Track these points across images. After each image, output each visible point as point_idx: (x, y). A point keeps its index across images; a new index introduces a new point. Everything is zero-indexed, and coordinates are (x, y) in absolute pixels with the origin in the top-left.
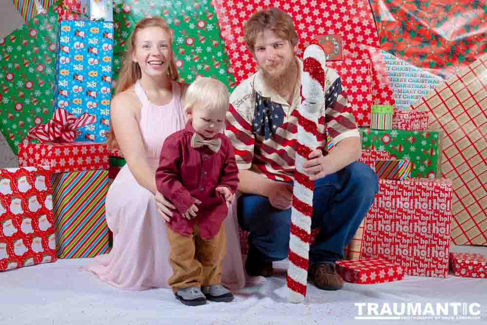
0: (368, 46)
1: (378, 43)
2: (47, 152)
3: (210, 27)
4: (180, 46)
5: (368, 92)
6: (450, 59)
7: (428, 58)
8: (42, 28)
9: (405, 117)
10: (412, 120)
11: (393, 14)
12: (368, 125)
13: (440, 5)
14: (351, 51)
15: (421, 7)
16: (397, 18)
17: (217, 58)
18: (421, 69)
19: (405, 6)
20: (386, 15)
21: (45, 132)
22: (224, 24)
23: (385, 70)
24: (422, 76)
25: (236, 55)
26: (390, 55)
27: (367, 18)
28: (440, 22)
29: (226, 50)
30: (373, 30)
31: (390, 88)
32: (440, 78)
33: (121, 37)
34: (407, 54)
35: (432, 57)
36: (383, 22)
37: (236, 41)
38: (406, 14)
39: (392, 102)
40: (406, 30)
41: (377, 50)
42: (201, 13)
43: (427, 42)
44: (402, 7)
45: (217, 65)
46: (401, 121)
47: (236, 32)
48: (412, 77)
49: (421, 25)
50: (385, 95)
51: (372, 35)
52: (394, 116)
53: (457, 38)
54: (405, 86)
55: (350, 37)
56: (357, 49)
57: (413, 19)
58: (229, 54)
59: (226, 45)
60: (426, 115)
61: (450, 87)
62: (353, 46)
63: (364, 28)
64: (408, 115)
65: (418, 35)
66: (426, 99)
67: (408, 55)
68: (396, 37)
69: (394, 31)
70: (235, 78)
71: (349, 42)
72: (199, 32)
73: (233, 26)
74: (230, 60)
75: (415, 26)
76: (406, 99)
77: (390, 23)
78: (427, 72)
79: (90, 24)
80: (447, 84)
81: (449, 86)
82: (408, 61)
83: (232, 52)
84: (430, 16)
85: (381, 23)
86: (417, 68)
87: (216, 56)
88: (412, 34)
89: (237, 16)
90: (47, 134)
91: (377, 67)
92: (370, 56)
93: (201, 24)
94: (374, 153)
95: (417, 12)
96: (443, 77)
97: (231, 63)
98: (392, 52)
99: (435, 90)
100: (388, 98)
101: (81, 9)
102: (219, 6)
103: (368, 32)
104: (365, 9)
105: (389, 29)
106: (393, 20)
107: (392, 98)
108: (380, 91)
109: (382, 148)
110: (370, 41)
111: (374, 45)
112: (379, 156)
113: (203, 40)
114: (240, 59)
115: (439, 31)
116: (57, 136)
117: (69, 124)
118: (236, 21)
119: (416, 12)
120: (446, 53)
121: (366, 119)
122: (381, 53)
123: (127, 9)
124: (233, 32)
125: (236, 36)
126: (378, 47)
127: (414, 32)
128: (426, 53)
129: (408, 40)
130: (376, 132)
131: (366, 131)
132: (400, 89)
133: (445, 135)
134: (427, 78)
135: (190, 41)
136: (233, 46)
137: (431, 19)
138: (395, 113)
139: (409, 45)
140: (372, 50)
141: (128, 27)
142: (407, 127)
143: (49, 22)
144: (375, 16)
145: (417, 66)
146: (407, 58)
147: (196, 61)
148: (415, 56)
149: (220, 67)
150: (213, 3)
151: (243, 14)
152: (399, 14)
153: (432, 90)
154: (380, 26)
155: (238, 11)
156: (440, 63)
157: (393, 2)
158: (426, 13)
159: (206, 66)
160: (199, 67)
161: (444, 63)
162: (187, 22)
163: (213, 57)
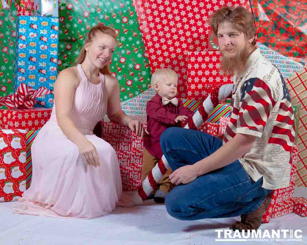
2: (12, 116)
3: (131, 22)
7: (293, 49)
8: (6, 19)
11: (268, 16)
13: (303, 10)
15: (290, 11)
16: (271, 19)
17: (136, 46)
18: (287, 58)
19: (278, 9)
20: (263, 16)
21: (12, 101)
22: (142, 20)
24: (288, 63)
25: (150, 44)
26: (264, 46)
28: (303, 23)
29: (142, 39)
32: (300, 65)
33: (65, 28)
34: (277, 46)
35: (296, 49)
36: (260, 21)
37: (150, 33)
38: (278, 16)
40: (277, 28)
42: (125, 11)
43: (293, 37)
44: (275, 10)
45: (136, 50)
47: (151, 27)
48: (280, 64)
49: (289, 24)
57: (283, 19)
58: (145, 43)
59: (143, 36)
65: (286, 31)
66: (289, 80)
67: (278, 47)
68: (270, 33)
69: (268, 28)
70: (149, 61)
72: (123, 25)
73: (149, 22)
74: (146, 48)
75: (284, 26)
77: (265, 23)
78: (291, 60)
79: (41, 19)
82: (278, 51)
83: (147, 41)
84: (296, 18)
86: (284, 57)
87: (136, 44)
88: (282, 31)
89: (152, 14)
90: (14, 102)
93: (125, 20)
95: (286, 14)
96: (303, 64)
97: (146, 49)
98: (266, 44)
99: (297, 73)
101: (34, 7)
102: (138, 6)
105: (265, 27)
106: (268, 20)
113: (126, 31)
114: (153, 47)
115: (302, 29)
116: (21, 104)
117: (29, 95)
118: (150, 18)
123: (70, 6)
124: (148, 26)
125: (151, 29)
127: (284, 29)
128: (291, 46)
129: (278, 35)
133: (302, 107)
134: (290, 65)
136: (148, 37)
137: (296, 20)
139: (280, 39)
141: (71, 20)
143: (12, 15)
145: (284, 55)
146: (277, 49)
147: (121, 47)
148: (283, 48)
149: (138, 52)
150: (134, 4)
151: (156, 13)
152: (272, 16)
153: (295, 73)
154: (258, 24)
155: (153, 10)
156: (302, 53)
157: (269, 6)
158: (293, 15)
159: (128, 51)
160: (123, 52)
161: (304, 53)
162: (114, 18)
163: (133, 44)
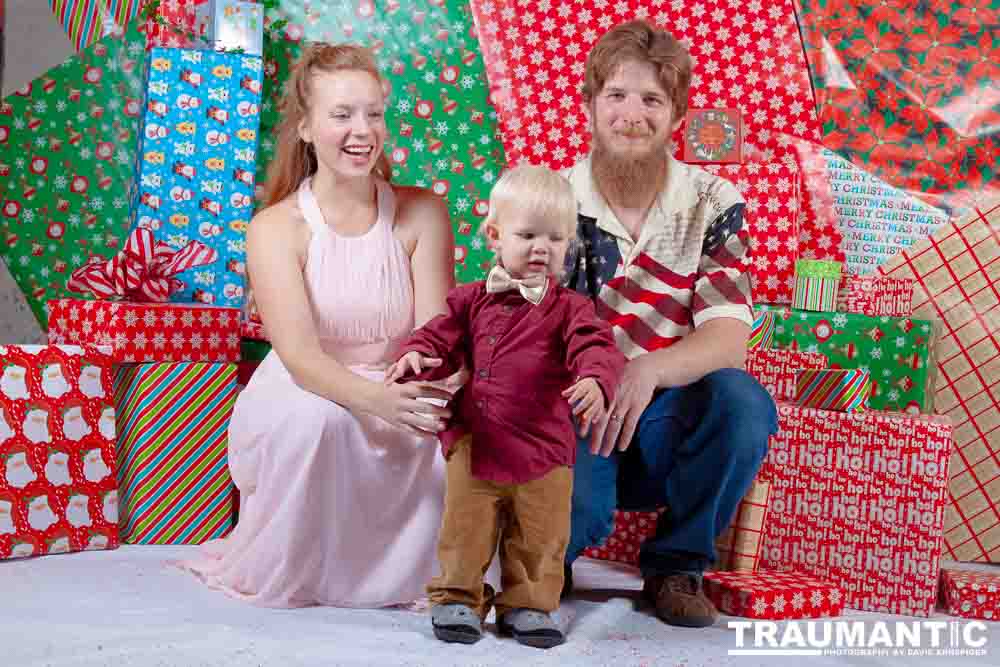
0: (794, 139)
1: (816, 133)
3: (468, 82)
4: (404, 118)
5: (791, 231)
6: (966, 175)
7: (920, 169)
8: (112, 65)
9: (863, 287)
10: (878, 294)
11: (850, 75)
12: (788, 302)
13: (948, 61)
14: (761, 147)
15: (910, 63)
16: (859, 82)
17: (479, 148)
18: (901, 192)
19: (877, 57)
20: (837, 76)
22: (497, 76)
23: (829, 191)
24: (906, 207)
25: (519, 144)
26: (840, 159)
27: (796, 78)
28: (947, 97)
29: (498, 132)
30: (809, 105)
31: (838, 229)
32: (941, 213)
34: (875, 160)
35: (928, 169)
36: (829, 89)
37: (520, 113)
38: (877, 75)
39: (841, 258)
40: (875, 107)
41: (813, 147)
42: (449, 51)
43: (920, 136)
44: (870, 60)
45: (479, 162)
46: (856, 295)
47: (522, 95)
48: (883, 208)
49: (907, 100)
50: (825, 242)
51: (804, 117)
52: (842, 286)
53: (981, 131)
54: (867, 225)
55: (760, 117)
56: (772, 144)
57: (891, 85)
58: (504, 140)
59: (500, 121)
60: (908, 286)
61: (960, 233)
62: (764, 136)
63: (788, 100)
64: (870, 284)
65: (901, 120)
66: (910, 256)
67: (879, 162)
68: (855, 122)
69: (850, 110)
71: (756, 128)
72: (444, 90)
73: (516, 83)
74: (507, 154)
75: (895, 102)
76: (869, 254)
77: (843, 93)
78: (914, 198)
80: (954, 226)
81: (958, 231)
82: (877, 174)
83: (510, 136)
84: (927, 82)
85: (825, 92)
86: (895, 191)
87: (478, 144)
88: (889, 118)
89: (526, 60)
91: (812, 184)
92: (798, 160)
93: (450, 75)
94: (796, 357)
95: (900, 72)
96: (948, 211)
97: (508, 159)
98: (845, 153)
99: (930, 237)
100: (833, 250)
101: (196, 26)
102: (489, 39)
103: (797, 108)
104: (792, 59)
105: (842, 104)
106: (851, 86)
107: (840, 251)
108: (816, 234)
109: (812, 349)
110: (800, 127)
111: (808, 136)
112: (807, 364)
113: (451, 107)
114: (527, 151)
115: (946, 114)
118: (522, 72)
119: (898, 73)
120: (957, 161)
121: (783, 289)
122: (821, 156)
123: (294, 34)
124: (515, 94)
125: (522, 102)
126: (818, 141)
127: (894, 112)
128: (915, 160)
129: (878, 130)
130: (804, 316)
131: (782, 312)
132: (858, 231)
133: (946, 331)
134: (913, 213)
135: (424, 110)
136: (515, 125)
137: (929, 88)
138: (845, 278)
139: (882, 141)
140: (804, 147)
142: (867, 307)
143: (128, 54)
144: (814, 77)
145: (895, 184)
146: (876, 167)
147: (436, 152)
148: (893, 164)
149: (485, 167)
150: (477, 30)
151: (537, 58)
152: (863, 75)
153: (924, 236)
154: (823, 98)
155: (529, 50)
156: (943, 181)
157: (852, 48)
158: (919, 76)
159: (456, 164)
160: (442, 165)
161: (951, 182)
162: (420, 68)
163: (472, 145)
